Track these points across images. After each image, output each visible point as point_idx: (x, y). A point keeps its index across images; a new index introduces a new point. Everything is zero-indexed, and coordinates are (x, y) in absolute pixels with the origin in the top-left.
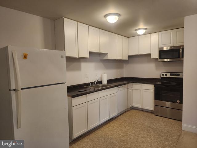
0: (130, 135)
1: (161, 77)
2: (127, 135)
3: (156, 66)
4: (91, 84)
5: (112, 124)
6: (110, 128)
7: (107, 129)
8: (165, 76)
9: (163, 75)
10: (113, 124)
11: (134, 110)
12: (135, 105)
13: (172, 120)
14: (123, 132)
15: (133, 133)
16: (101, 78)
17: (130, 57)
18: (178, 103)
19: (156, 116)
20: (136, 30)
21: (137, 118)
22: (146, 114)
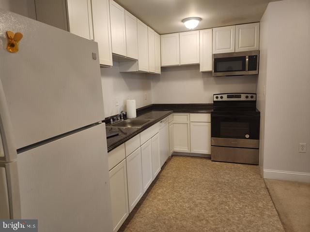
0: (200, 203)
1: (214, 101)
2: (196, 206)
3: (205, 84)
4: (112, 120)
5: (158, 190)
6: (159, 197)
7: (155, 200)
8: (219, 99)
9: (217, 98)
10: (160, 189)
11: (178, 158)
12: (178, 149)
13: (239, 165)
14: (186, 200)
15: (203, 198)
16: (125, 107)
17: (163, 69)
18: (248, 138)
19: (214, 162)
20: (183, 21)
21: (190, 170)
22: (198, 160)
